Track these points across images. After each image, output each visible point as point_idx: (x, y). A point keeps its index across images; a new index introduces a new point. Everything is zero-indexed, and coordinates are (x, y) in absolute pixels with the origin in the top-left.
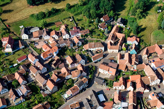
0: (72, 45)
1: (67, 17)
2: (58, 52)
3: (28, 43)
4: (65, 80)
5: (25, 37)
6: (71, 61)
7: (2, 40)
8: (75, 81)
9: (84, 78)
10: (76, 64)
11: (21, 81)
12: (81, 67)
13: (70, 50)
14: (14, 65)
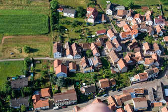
0: (153, 33)
1: (156, 4)
2: (137, 35)
3: (111, 19)
4: (137, 64)
5: (109, 12)
6: (148, 48)
7: (88, 9)
8: (146, 68)
9: (156, 68)
10: (151, 52)
11: (95, 52)
12: (156, 57)
13: (149, 37)
14: (92, 36)
